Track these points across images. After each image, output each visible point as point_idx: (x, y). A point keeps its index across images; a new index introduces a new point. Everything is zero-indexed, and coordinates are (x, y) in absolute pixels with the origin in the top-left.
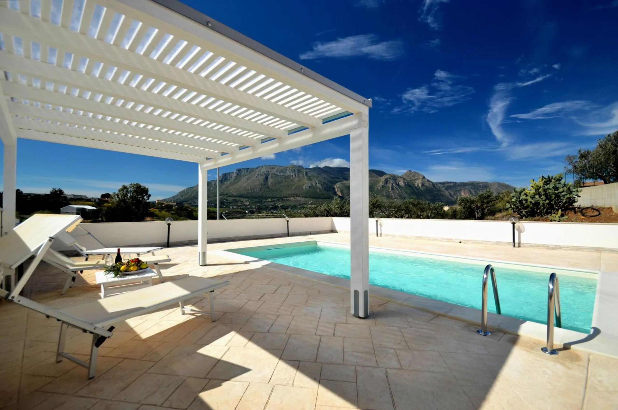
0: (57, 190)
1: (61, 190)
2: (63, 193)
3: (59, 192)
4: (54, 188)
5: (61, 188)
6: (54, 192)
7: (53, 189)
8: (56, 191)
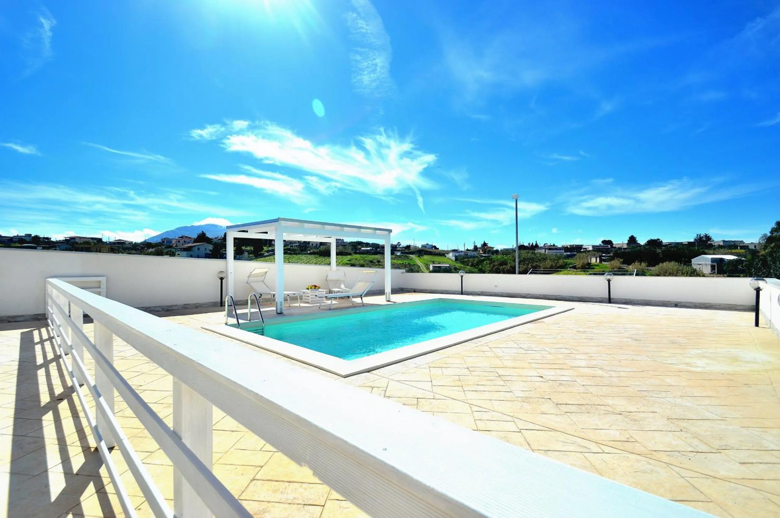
0: (702, 235)
1: (708, 235)
2: (711, 239)
3: (705, 238)
4: (699, 233)
5: (707, 234)
6: (699, 239)
7: (697, 235)
8: (701, 238)
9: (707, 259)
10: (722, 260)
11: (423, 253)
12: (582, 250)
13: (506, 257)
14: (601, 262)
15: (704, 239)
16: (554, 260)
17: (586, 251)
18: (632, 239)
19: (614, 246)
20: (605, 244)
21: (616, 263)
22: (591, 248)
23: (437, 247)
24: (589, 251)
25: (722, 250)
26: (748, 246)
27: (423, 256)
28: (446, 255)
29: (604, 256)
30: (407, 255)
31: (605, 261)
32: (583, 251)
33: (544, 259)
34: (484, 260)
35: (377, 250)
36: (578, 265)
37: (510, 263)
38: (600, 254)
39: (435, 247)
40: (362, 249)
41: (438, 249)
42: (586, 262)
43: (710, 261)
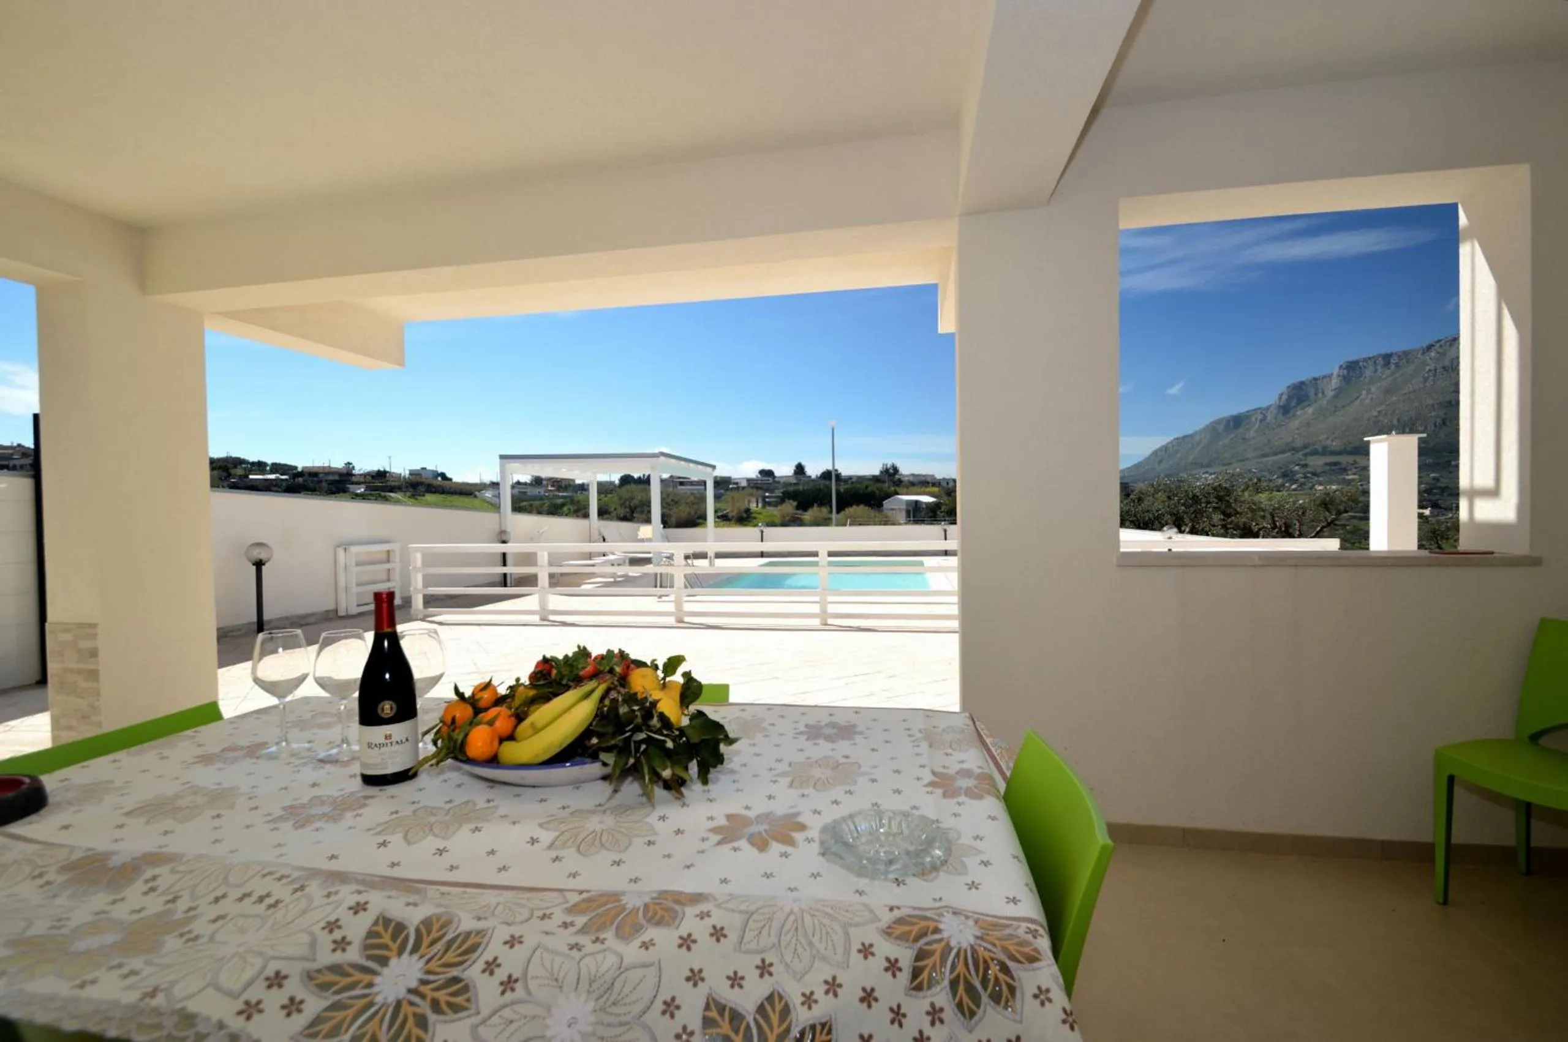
0: (887, 466)
1: (894, 466)
2: (899, 471)
3: (893, 470)
6: (885, 471)
8: (887, 470)
9: (901, 500)
10: (917, 502)
11: (422, 489)
12: (731, 486)
13: (606, 499)
14: (764, 507)
15: (891, 471)
16: (693, 504)
17: (738, 488)
18: (800, 469)
19: (776, 479)
20: (764, 476)
21: (789, 507)
22: (744, 484)
23: (449, 475)
24: (744, 488)
25: (915, 489)
26: (940, 483)
27: (424, 496)
28: (477, 493)
29: (768, 497)
30: (383, 494)
31: (769, 504)
32: (732, 488)
33: (676, 503)
34: (563, 505)
35: (294, 480)
36: (733, 511)
37: (615, 509)
38: (760, 492)
39: (443, 476)
40: (251, 477)
41: (450, 480)
42: (743, 508)
43: (904, 503)
